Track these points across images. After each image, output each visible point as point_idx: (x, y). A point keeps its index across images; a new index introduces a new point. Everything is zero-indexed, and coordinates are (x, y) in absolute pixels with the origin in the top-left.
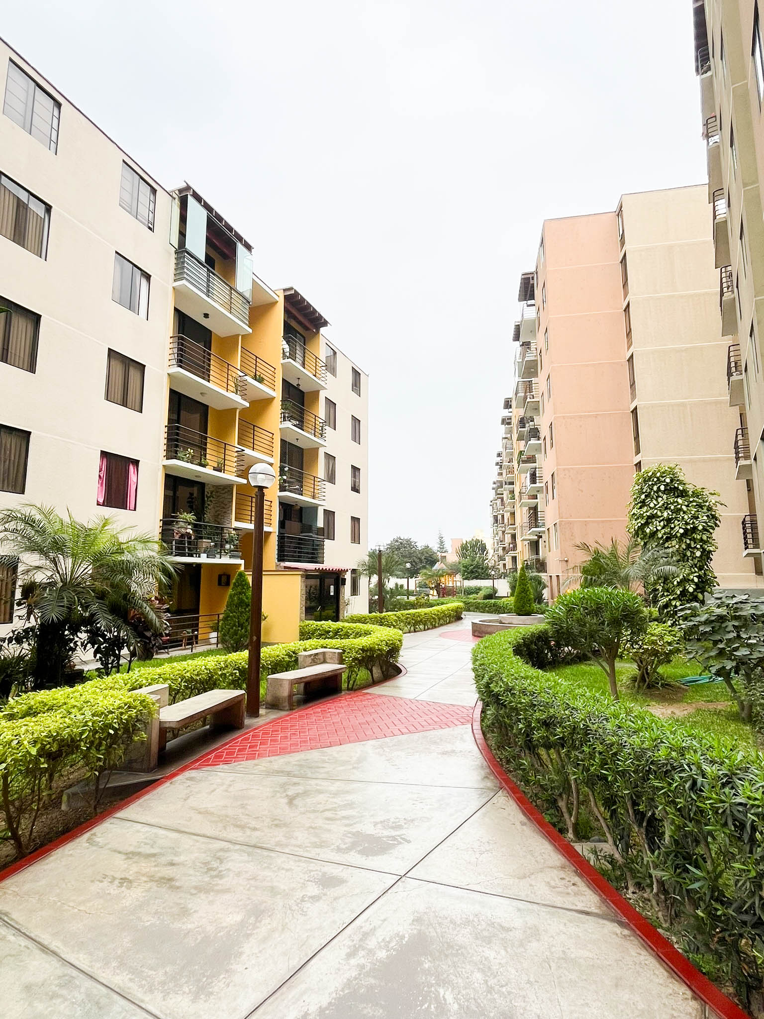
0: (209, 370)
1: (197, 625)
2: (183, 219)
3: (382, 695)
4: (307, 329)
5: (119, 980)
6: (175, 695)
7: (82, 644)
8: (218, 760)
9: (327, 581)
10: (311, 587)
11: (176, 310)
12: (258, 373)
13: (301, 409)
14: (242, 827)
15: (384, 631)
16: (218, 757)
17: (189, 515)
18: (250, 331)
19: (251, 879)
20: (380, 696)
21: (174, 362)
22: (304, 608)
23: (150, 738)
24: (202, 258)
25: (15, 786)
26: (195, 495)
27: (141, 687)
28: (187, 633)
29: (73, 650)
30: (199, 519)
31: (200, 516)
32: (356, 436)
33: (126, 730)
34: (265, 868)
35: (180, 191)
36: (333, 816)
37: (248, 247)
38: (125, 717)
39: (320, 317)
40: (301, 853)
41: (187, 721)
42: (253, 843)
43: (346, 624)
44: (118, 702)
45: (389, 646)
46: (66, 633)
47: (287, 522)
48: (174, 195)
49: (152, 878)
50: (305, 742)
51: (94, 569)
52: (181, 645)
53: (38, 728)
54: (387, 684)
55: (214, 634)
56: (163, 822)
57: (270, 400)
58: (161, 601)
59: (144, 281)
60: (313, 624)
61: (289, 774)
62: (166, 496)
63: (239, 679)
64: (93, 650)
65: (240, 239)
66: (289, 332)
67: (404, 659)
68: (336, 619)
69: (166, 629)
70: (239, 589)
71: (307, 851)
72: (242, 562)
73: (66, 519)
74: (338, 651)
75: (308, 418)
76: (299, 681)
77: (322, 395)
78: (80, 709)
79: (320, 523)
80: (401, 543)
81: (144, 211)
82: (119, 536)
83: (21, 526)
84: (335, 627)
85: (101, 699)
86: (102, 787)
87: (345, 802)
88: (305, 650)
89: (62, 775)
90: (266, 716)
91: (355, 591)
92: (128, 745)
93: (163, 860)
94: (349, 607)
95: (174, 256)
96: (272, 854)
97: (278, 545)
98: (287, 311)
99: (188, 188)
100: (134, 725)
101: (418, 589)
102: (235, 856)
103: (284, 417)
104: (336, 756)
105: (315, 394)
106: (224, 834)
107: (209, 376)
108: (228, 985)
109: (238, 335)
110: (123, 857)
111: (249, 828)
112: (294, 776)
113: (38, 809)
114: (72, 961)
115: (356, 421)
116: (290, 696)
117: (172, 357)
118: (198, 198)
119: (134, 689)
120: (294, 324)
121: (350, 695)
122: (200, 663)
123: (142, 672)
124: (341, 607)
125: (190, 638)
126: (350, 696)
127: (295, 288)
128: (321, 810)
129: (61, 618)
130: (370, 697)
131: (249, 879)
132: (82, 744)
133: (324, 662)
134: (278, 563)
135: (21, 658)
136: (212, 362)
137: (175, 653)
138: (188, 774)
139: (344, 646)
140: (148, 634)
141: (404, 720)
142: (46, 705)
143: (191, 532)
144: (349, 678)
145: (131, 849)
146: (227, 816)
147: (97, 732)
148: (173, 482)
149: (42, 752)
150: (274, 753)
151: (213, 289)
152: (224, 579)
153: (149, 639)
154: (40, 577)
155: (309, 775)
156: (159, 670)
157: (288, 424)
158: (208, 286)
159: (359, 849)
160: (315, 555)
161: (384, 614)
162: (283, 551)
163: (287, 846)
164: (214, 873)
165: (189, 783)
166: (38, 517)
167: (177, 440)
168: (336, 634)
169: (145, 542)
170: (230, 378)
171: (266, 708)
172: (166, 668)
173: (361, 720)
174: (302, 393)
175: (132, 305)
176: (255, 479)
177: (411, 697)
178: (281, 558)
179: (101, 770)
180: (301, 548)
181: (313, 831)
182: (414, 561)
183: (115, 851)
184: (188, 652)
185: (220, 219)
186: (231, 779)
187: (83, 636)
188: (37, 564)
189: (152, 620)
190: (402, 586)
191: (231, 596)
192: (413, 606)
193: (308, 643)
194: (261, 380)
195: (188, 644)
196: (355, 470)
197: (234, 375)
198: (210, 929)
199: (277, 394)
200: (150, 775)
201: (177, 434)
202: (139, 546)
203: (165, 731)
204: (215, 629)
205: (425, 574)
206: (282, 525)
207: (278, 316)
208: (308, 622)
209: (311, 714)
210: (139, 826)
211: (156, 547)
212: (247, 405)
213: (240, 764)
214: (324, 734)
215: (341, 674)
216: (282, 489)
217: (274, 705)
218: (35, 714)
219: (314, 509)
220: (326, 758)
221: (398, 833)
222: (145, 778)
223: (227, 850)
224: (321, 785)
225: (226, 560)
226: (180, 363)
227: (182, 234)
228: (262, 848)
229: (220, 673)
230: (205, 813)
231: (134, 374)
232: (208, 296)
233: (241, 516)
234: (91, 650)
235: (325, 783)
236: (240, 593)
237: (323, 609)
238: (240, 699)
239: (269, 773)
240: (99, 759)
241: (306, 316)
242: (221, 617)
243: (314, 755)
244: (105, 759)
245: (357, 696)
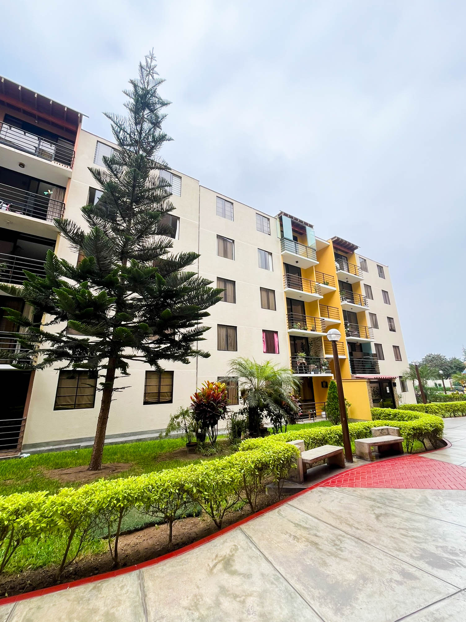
0: (302, 286)
1: (315, 408)
2: (281, 225)
3: (433, 460)
4: (346, 253)
5: (298, 587)
6: (308, 446)
7: (265, 416)
8: (333, 484)
9: (385, 384)
10: (374, 388)
11: (284, 263)
12: (325, 281)
13: (351, 293)
14: (351, 526)
15: (428, 417)
16: (333, 482)
17: (303, 354)
18: (318, 263)
19: (359, 557)
20: (431, 460)
21: (286, 286)
22: (372, 400)
23: (298, 466)
24: (292, 238)
25: (248, 479)
26: (304, 343)
27: (291, 441)
28: (310, 411)
29: (262, 419)
30: (308, 355)
31: (308, 353)
32: (387, 300)
33: (288, 462)
34: (366, 553)
35: (279, 215)
36: (407, 533)
37: (311, 226)
38: (286, 455)
39: (353, 245)
40: (387, 551)
41: (315, 460)
42: (357, 536)
43: (401, 411)
44: (282, 448)
45: (433, 427)
46: (259, 411)
47: (353, 352)
48: (277, 218)
49: (307, 540)
50: (383, 482)
51: (266, 383)
52: (308, 418)
53: (253, 456)
54: (437, 452)
55: (324, 413)
56: (309, 512)
57: (334, 292)
58: (296, 397)
59: (270, 256)
60: (379, 410)
61: (374, 500)
62: (291, 344)
63: (339, 440)
64: (270, 419)
65: (307, 224)
66: (338, 257)
67: (446, 435)
68: (394, 407)
69: (299, 411)
70: (333, 390)
71: (391, 551)
72: (332, 375)
73: (253, 362)
74: (396, 428)
75: (356, 297)
76: (374, 445)
77: (362, 283)
78: (268, 449)
79: (374, 351)
80: (433, 358)
81: (266, 229)
82: (274, 368)
83: (238, 366)
84: (393, 412)
85: (275, 445)
86: (281, 487)
87: (413, 527)
88: (375, 426)
89: (264, 478)
90: (357, 463)
91: (404, 389)
92: (289, 469)
93: (312, 532)
94: (402, 399)
95: (280, 242)
96: (369, 546)
97: (351, 365)
98: (334, 248)
99: (282, 213)
100: (291, 460)
101: (453, 387)
102: (348, 541)
103: (343, 299)
104: (403, 494)
105: (358, 284)
106: (341, 527)
107: (302, 288)
108: (352, 614)
109: (313, 266)
110: (294, 525)
111: (354, 527)
112: (378, 502)
113: (257, 492)
114: (278, 569)
115: (385, 293)
116: (370, 453)
117: (285, 284)
118: (286, 215)
119: (288, 441)
120: (339, 253)
121: (409, 456)
122: (317, 430)
123: (291, 433)
124: (396, 400)
125: (312, 414)
126: (410, 458)
127: (337, 236)
128: (398, 527)
129: (256, 405)
130: (425, 460)
131: (357, 557)
132: (270, 466)
133: (388, 434)
134: (353, 375)
135: (243, 421)
136: (303, 282)
137: (306, 421)
138: (319, 489)
139: (400, 426)
140: (292, 413)
141: (452, 479)
142: (255, 445)
143: (305, 362)
144: (407, 445)
145: (297, 522)
146: (342, 517)
147: (275, 461)
148: (294, 339)
149: (256, 467)
150: (364, 486)
151: (298, 250)
152: (324, 384)
153: (293, 415)
154: (247, 387)
155: (387, 504)
156: (299, 432)
157: (345, 302)
158: (296, 249)
159: (426, 560)
160: (374, 369)
161: (427, 405)
162: (354, 368)
163: (378, 544)
164: (338, 547)
165: (320, 494)
166: (243, 362)
167: (292, 320)
168: (395, 417)
169: (285, 370)
170: (312, 286)
171: (357, 458)
172: (301, 432)
173: (419, 474)
174: (351, 285)
175: (266, 267)
176: (331, 337)
177: (457, 463)
178: (354, 372)
179: (279, 479)
180: (365, 366)
181: (393, 539)
182: (446, 369)
183: (290, 521)
184: (312, 421)
185: (296, 219)
186: (342, 496)
187: (265, 412)
188: (245, 381)
189: (292, 407)
190: (440, 385)
191: (329, 393)
192: (451, 399)
193: (377, 422)
194: (327, 284)
195: (312, 417)
196: (390, 319)
197: (314, 285)
198: (340, 578)
199: (337, 288)
200: (301, 485)
201: (292, 317)
202: (282, 372)
203: (305, 464)
204: (324, 410)
205: (457, 377)
206: (351, 354)
207: (331, 252)
208: (375, 408)
209: (385, 466)
210: (299, 511)
211: (290, 372)
212: (322, 297)
213: (345, 489)
214: (394, 479)
215: (401, 443)
216: (348, 335)
217: (361, 457)
218: (252, 449)
219: (369, 344)
220: (397, 495)
221: (454, 558)
222: (298, 486)
223: (343, 537)
224: (395, 512)
225: (324, 374)
226: (289, 286)
227: (282, 231)
228: (362, 541)
229: (328, 436)
230: (329, 512)
231: (271, 295)
232: (297, 254)
233: (328, 352)
234: (269, 419)
235: (398, 511)
236: (334, 392)
237: (384, 401)
238: (341, 451)
239: (362, 497)
240: (278, 474)
241: (345, 247)
242: (326, 404)
243: (389, 492)
244: (280, 474)
245: (415, 458)
